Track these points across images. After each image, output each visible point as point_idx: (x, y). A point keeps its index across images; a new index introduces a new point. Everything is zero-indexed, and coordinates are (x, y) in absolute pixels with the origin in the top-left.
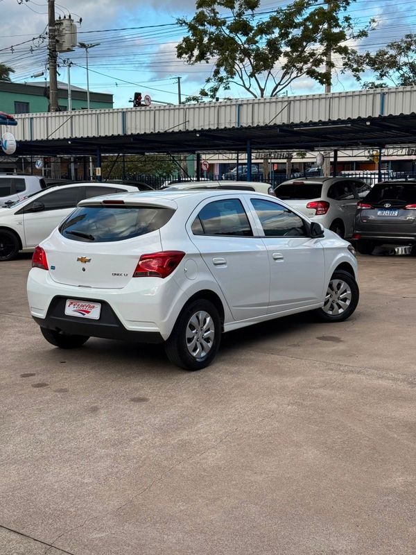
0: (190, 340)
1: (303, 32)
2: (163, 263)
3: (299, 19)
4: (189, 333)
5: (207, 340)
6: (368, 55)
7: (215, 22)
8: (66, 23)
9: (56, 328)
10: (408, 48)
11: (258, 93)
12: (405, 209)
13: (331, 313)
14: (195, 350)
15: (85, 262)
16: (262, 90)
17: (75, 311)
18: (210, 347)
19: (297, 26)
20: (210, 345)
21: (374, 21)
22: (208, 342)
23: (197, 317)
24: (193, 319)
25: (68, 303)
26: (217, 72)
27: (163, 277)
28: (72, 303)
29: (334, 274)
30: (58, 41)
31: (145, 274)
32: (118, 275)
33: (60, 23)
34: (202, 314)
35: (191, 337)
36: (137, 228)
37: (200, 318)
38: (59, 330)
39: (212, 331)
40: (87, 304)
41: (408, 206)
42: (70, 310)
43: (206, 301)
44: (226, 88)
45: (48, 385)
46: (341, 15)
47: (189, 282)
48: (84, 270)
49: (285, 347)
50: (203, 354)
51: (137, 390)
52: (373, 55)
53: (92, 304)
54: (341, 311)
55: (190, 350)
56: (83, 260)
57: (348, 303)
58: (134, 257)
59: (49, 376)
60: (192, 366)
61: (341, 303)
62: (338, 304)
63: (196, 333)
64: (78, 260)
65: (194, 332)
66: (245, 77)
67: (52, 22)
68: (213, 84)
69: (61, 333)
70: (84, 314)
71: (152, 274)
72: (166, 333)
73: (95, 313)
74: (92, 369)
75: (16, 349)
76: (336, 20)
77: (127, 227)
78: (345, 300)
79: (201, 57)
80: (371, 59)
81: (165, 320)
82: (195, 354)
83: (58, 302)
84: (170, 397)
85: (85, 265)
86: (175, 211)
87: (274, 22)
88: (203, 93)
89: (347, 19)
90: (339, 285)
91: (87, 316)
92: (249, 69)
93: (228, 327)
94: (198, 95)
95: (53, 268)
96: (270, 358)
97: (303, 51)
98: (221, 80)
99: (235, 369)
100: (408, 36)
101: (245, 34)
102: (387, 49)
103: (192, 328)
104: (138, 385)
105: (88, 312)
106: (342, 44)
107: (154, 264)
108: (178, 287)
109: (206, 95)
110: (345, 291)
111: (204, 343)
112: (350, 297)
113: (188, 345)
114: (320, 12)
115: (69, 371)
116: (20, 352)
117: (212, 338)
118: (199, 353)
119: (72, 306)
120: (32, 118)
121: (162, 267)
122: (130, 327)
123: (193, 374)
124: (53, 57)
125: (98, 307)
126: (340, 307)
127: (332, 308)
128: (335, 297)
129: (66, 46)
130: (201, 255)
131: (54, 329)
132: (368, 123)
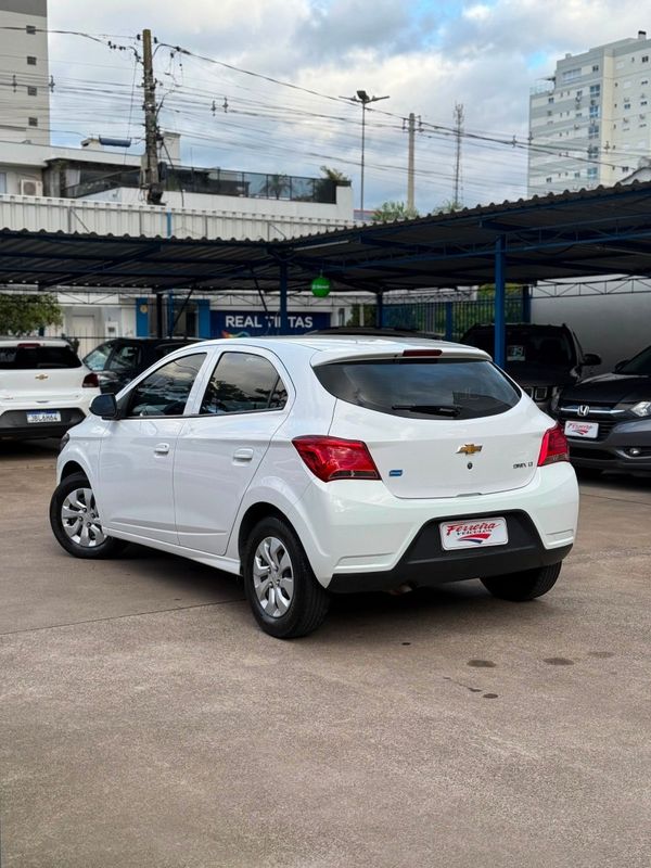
15: (473, 452)
17: (461, 540)
25: (444, 528)
28: (452, 528)
32: (521, 465)
40: (480, 523)
42: (451, 541)
48: (470, 466)
53: (489, 522)
58: (536, 435)
70: (480, 542)
73: (499, 535)
91: (486, 543)
95: (396, 473)
105: (486, 536)
119: (454, 532)
122: (549, 544)
125: (501, 524)
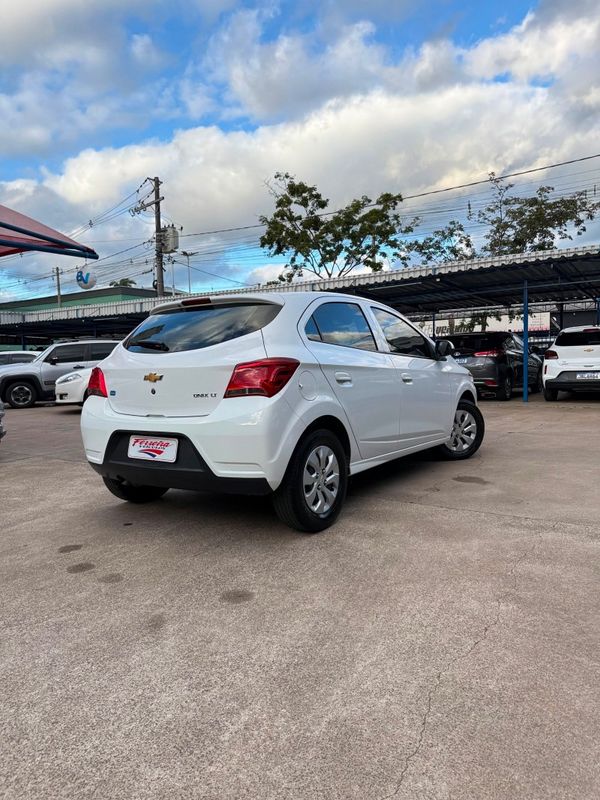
0: (309, 488)
1: (361, 229)
2: (269, 376)
3: (357, 217)
4: (307, 478)
5: (330, 487)
6: (416, 242)
7: (292, 219)
8: (170, 231)
9: (118, 477)
10: (451, 235)
11: (326, 276)
12: (474, 356)
13: (455, 449)
14: (315, 503)
15: (155, 381)
16: (330, 275)
17: (142, 451)
18: (335, 496)
19: (356, 223)
20: (334, 493)
21: (417, 218)
22: (332, 490)
23: (318, 455)
24: (311, 458)
25: (132, 440)
26: (293, 260)
27: (270, 396)
28: (137, 441)
29: (459, 404)
30: (163, 244)
31: (242, 393)
32: (202, 395)
33: (165, 230)
34: (323, 451)
35: (310, 483)
36: (233, 330)
37: (321, 456)
38: (123, 480)
39: (336, 474)
40: (158, 440)
41: (476, 355)
42: (135, 451)
43: (327, 431)
44: (300, 275)
45: (93, 566)
46: (391, 213)
47: (306, 402)
48: (153, 392)
49: (422, 493)
50: (326, 508)
51: (232, 573)
52: (421, 242)
53: (165, 441)
54: (465, 446)
55: (310, 502)
56: (152, 378)
57: (473, 437)
58: (224, 368)
59: (101, 548)
60: (313, 525)
61: (465, 437)
62: (462, 439)
63: (317, 477)
64: (146, 378)
65: (314, 475)
66: (316, 265)
67: (158, 229)
68: (290, 270)
69: (124, 483)
70: (154, 456)
71: (253, 392)
72: (274, 480)
73: (169, 454)
74: (167, 535)
75: (73, 505)
76: (387, 217)
77: (220, 330)
78: (469, 434)
79: (279, 251)
80: (419, 246)
81: (273, 461)
82: (315, 509)
83: (119, 439)
84: (289, 588)
85: (156, 386)
86: (282, 307)
87: (337, 220)
88: (281, 278)
89: (396, 217)
90: (463, 417)
91: (159, 458)
92: (318, 258)
93: (355, 468)
94: (278, 280)
95: (113, 393)
96: (413, 509)
97: (360, 246)
98: (296, 267)
99: (371, 528)
100: (451, 223)
101: (316, 229)
102: (432, 236)
103: (311, 470)
104: (234, 562)
105: (160, 452)
106: (392, 238)
107: (255, 378)
108: (291, 411)
109: (284, 280)
110: (470, 424)
111: (327, 491)
112: (475, 430)
113: (307, 496)
114: (374, 212)
115: (133, 540)
116: (76, 510)
117: (337, 484)
118: (321, 507)
119: (137, 444)
120: (142, 303)
121: (267, 381)
122: (221, 471)
123: (315, 538)
124: (159, 256)
125: (174, 444)
126: (464, 442)
127: (456, 443)
128: (459, 430)
129: (170, 248)
130: (320, 366)
131: (115, 478)
132: (438, 280)
